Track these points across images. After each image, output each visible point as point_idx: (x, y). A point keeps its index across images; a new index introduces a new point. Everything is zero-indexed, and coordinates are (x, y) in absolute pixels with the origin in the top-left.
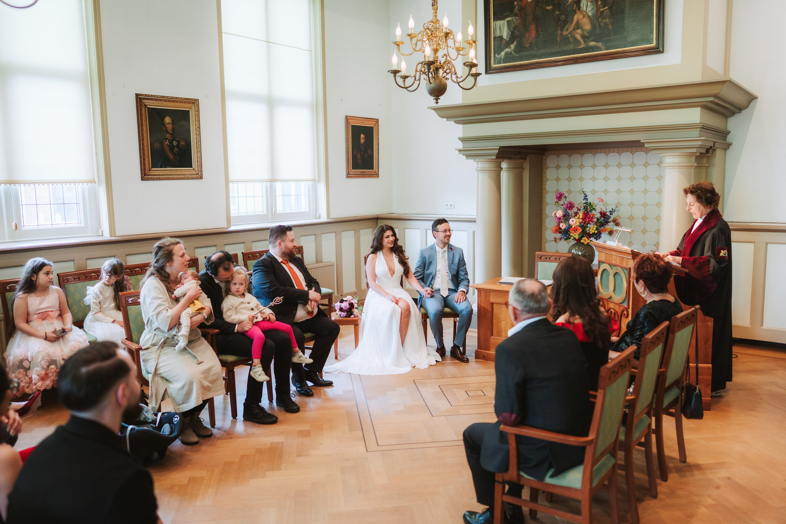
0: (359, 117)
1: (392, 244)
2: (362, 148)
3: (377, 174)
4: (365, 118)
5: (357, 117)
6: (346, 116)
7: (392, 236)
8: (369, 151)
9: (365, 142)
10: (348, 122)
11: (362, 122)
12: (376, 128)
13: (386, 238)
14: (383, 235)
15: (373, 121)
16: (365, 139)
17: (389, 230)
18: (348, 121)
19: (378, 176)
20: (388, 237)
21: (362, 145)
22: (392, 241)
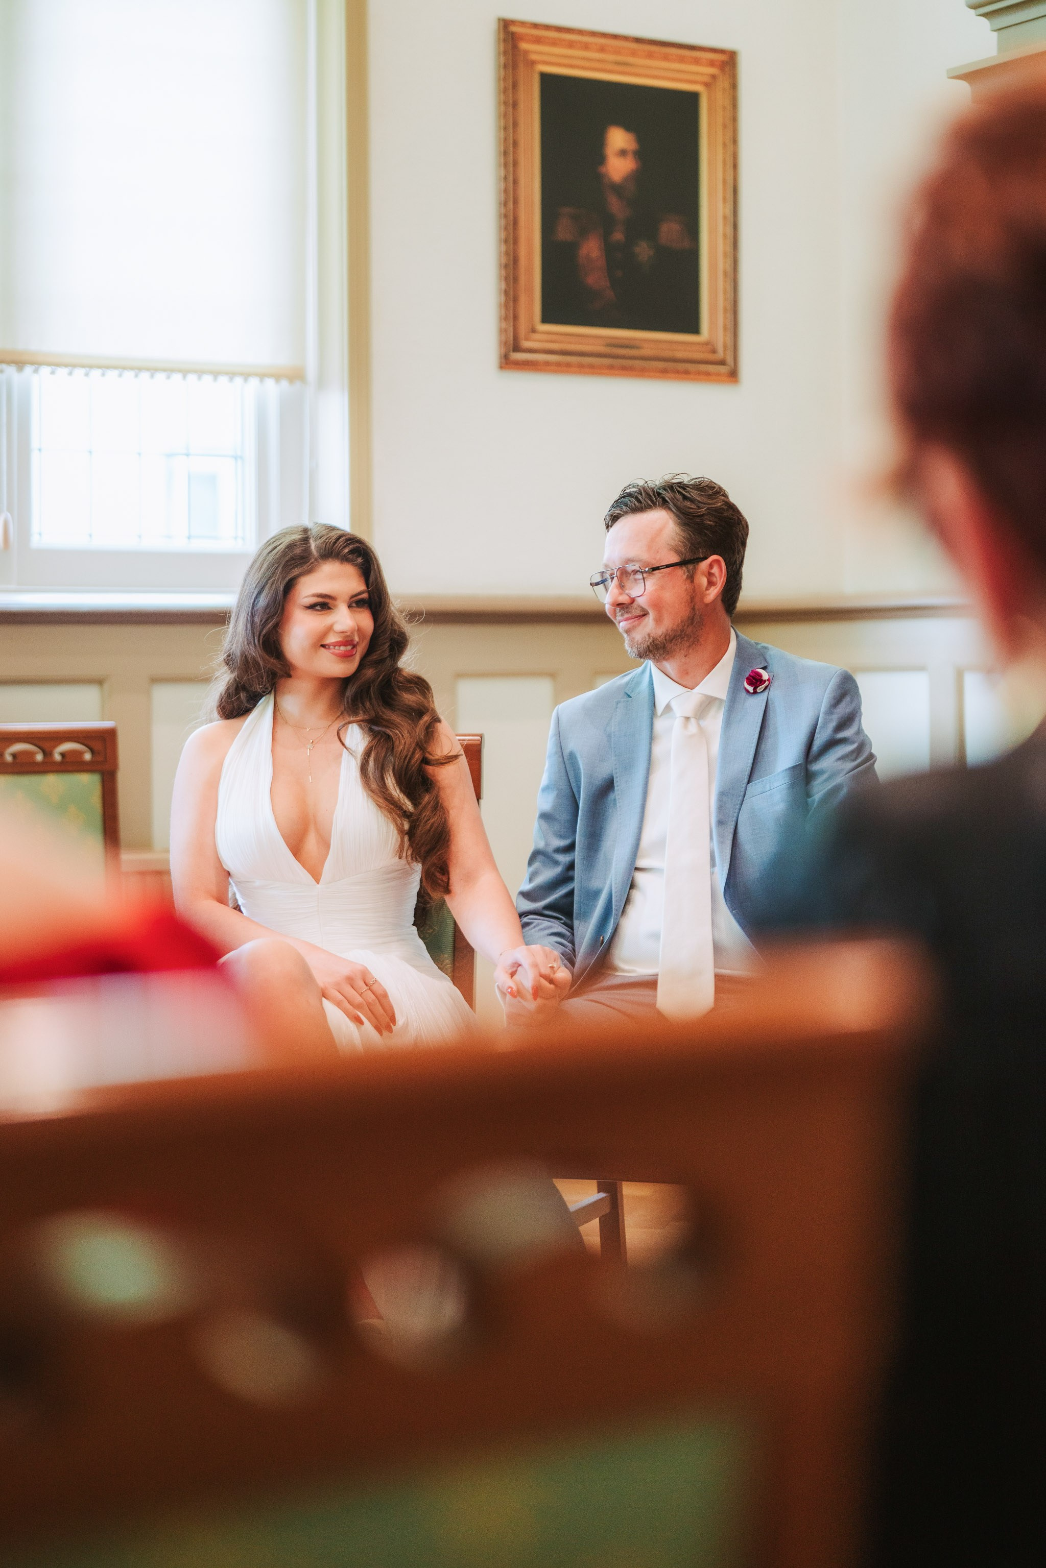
0: (594, 34)
1: (346, 657)
2: (615, 206)
3: (722, 363)
4: (638, 40)
5: (581, 32)
6: (505, 25)
7: (356, 603)
8: (669, 230)
9: (637, 177)
10: (514, 56)
11: (618, 63)
12: (721, 98)
13: (312, 607)
14: (289, 587)
15: (697, 61)
16: (640, 155)
17: (345, 559)
18: (515, 47)
19: (733, 375)
20: (323, 604)
21: (617, 189)
22: (348, 641)
